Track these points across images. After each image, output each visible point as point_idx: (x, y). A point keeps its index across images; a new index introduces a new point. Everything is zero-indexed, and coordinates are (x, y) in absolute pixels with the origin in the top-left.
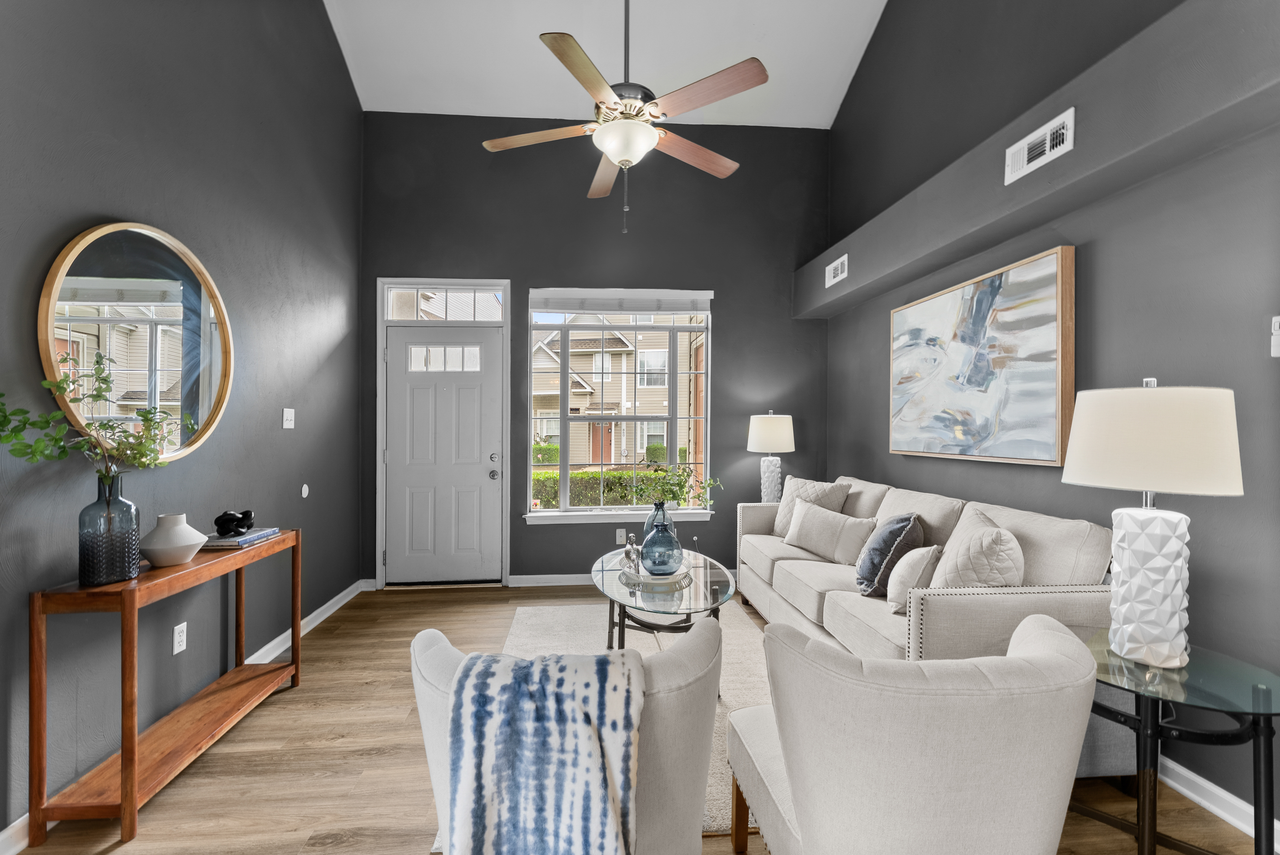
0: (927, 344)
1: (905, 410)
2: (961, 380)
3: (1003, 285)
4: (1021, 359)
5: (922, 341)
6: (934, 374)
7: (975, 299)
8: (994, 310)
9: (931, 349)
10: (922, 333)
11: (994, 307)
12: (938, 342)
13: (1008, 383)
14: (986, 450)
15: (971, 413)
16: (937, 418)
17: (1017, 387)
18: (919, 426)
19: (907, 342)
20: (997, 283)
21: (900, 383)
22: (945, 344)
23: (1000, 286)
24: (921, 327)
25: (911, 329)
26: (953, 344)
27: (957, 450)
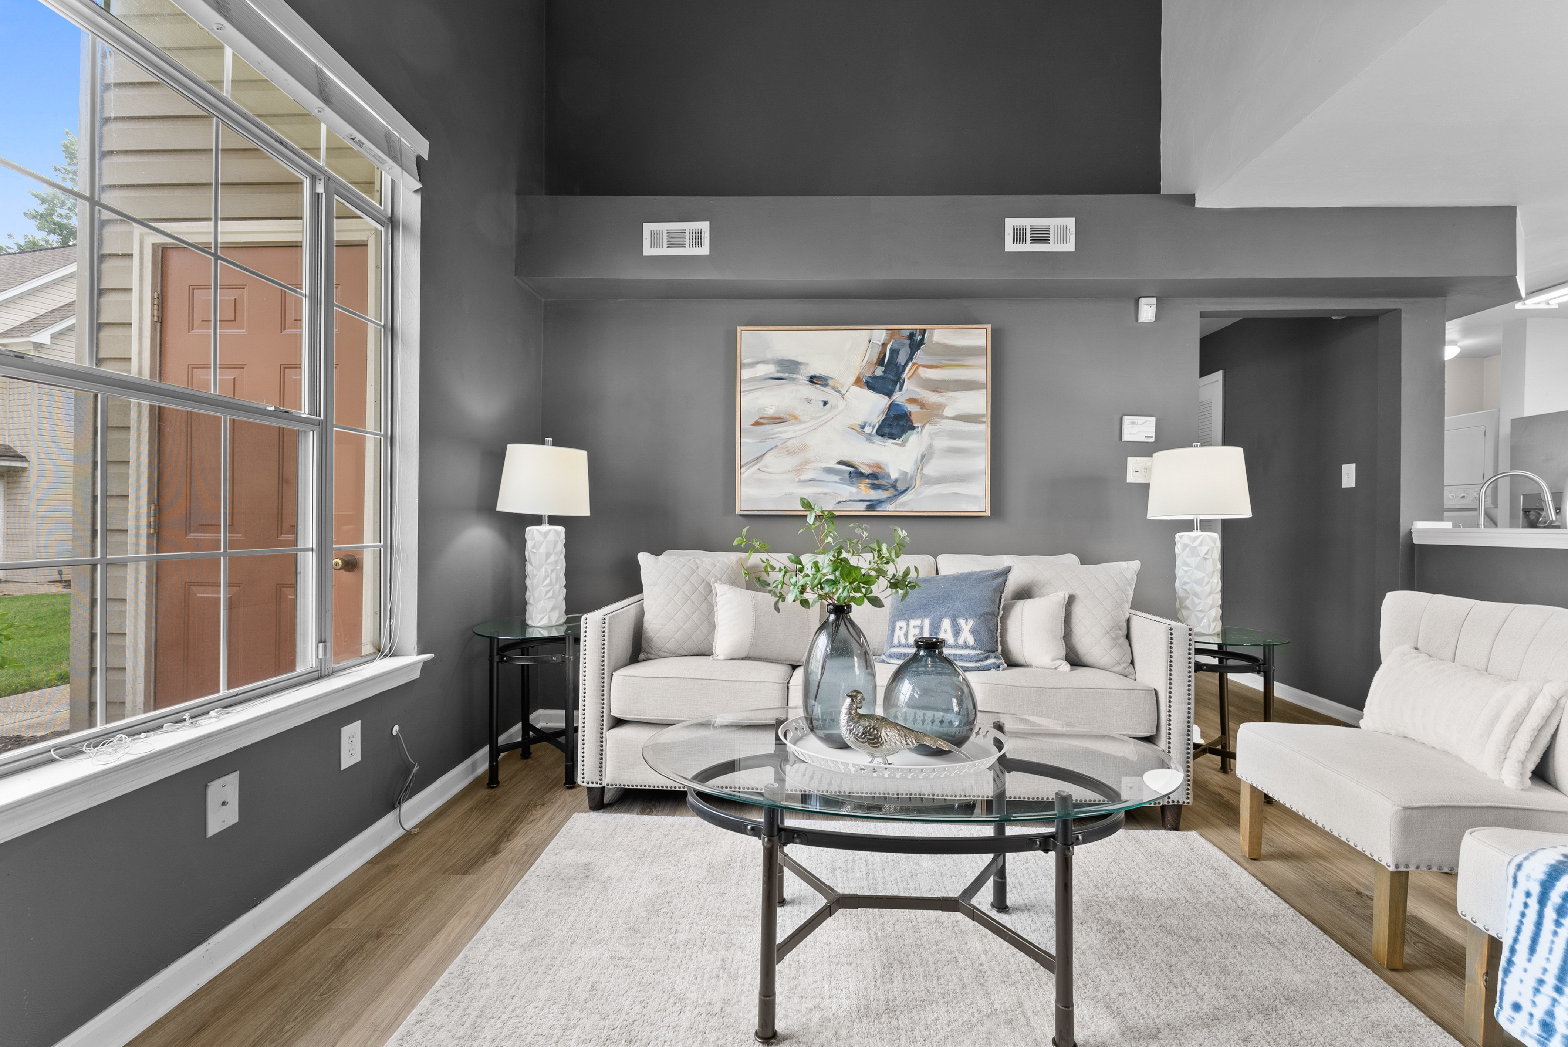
0: (811, 381)
1: (768, 459)
2: (868, 430)
3: (925, 341)
4: (947, 418)
5: (802, 378)
6: (823, 418)
7: (889, 347)
8: (914, 364)
9: (817, 388)
10: (802, 367)
11: (914, 361)
12: (830, 382)
13: (932, 439)
14: (904, 504)
15: (882, 466)
16: (829, 471)
17: (941, 443)
18: (797, 480)
19: (771, 373)
20: (919, 338)
21: (757, 424)
22: (842, 387)
23: (922, 342)
24: (799, 359)
25: (780, 358)
26: (856, 389)
27: (863, 506)
